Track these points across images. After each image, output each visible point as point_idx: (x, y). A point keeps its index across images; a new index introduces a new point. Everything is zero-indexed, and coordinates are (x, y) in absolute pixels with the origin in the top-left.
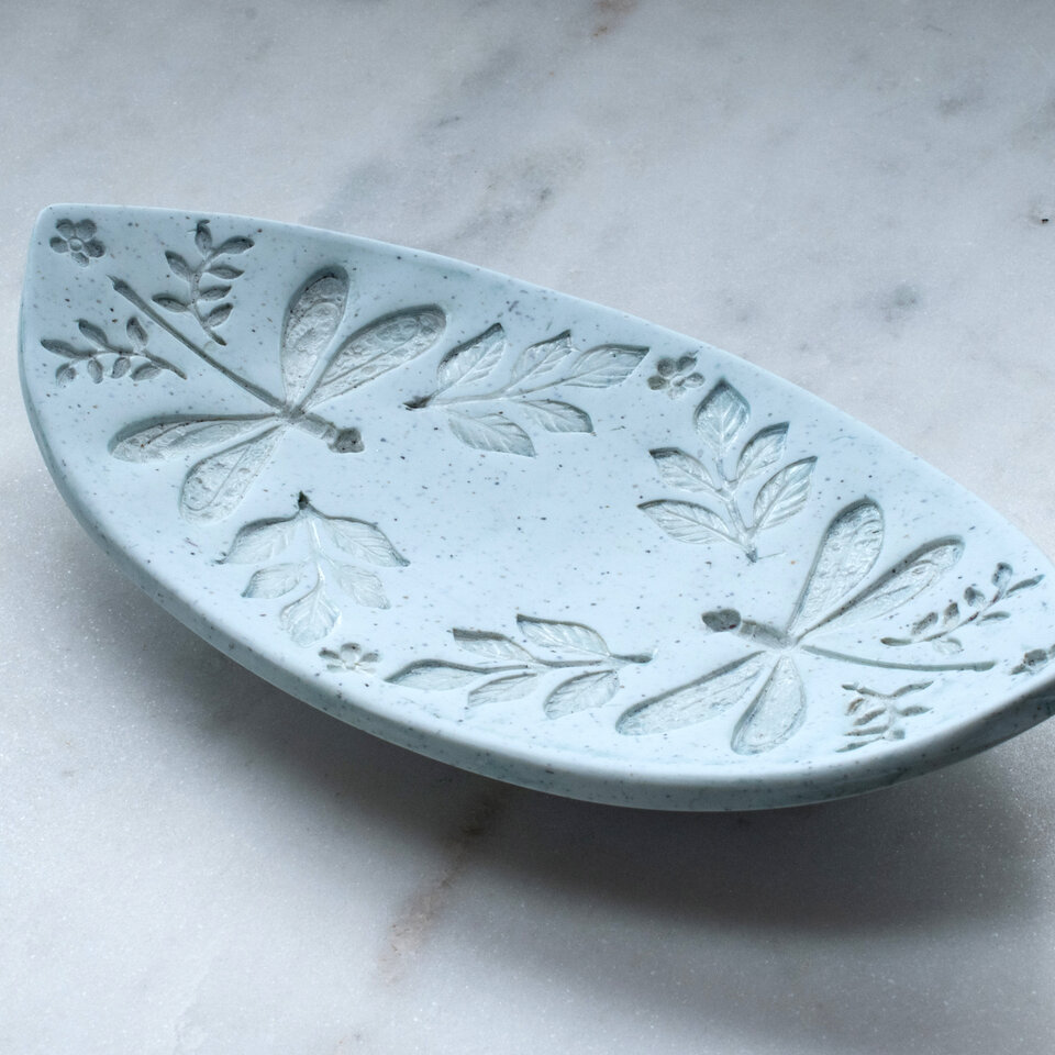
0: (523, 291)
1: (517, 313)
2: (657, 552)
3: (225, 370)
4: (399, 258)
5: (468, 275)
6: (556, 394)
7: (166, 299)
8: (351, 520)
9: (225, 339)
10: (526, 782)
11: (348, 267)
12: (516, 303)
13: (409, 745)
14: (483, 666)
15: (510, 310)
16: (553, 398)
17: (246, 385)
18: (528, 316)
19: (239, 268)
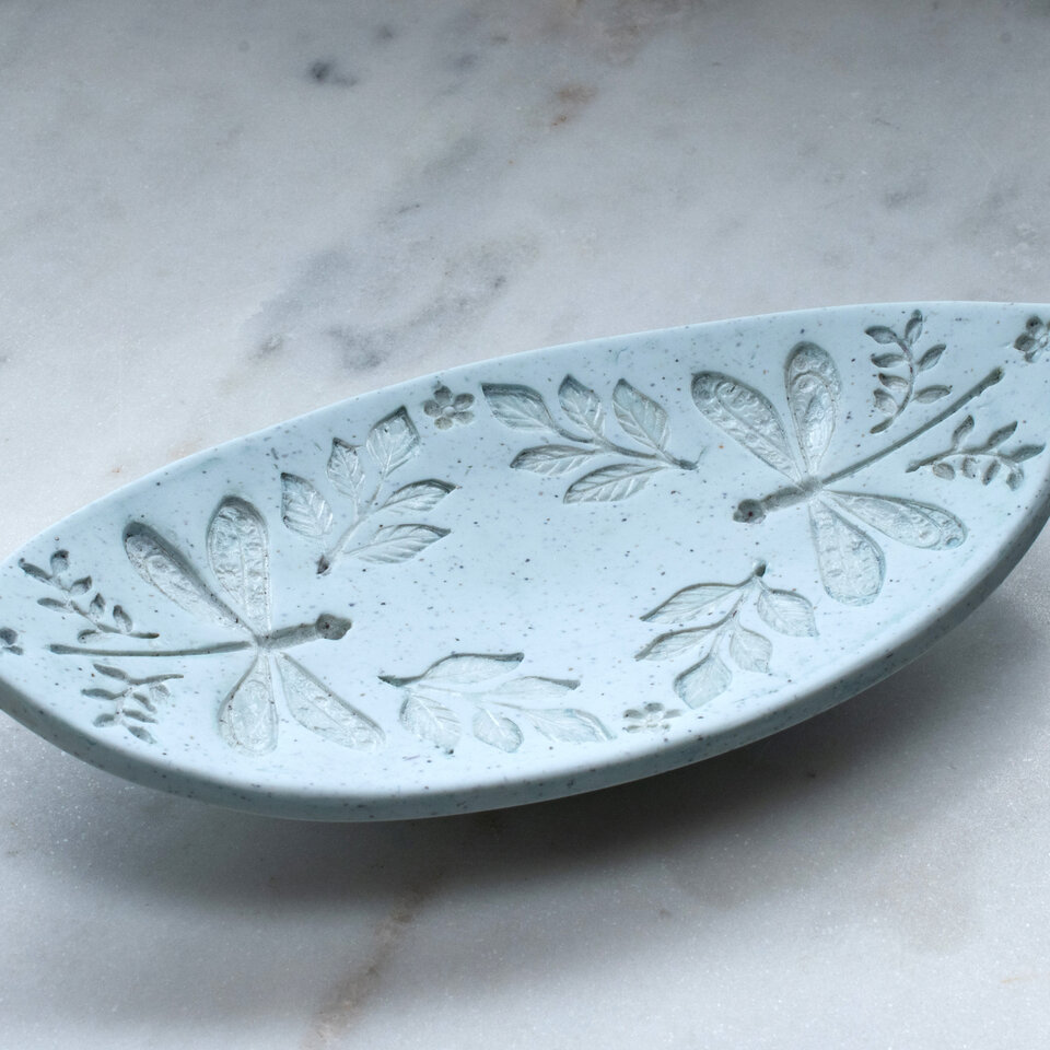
0: (266, 439)
1: (285, 456)
2: (629, 515)
3: (182, 653)
4: (158, 484)
5: (216, 459)
6: (393, 485)
7: (84, 634)
8: (437, 664)
9: (152, 631)
10: (873, 680)
11: (137, 518)
12: (273, 450)
13: (776, 729)
14: (704, 656)
15: (277, 458)
16: (396, 489)
17: (208, 650)
18: (294, 453)
19: (84, 576)
